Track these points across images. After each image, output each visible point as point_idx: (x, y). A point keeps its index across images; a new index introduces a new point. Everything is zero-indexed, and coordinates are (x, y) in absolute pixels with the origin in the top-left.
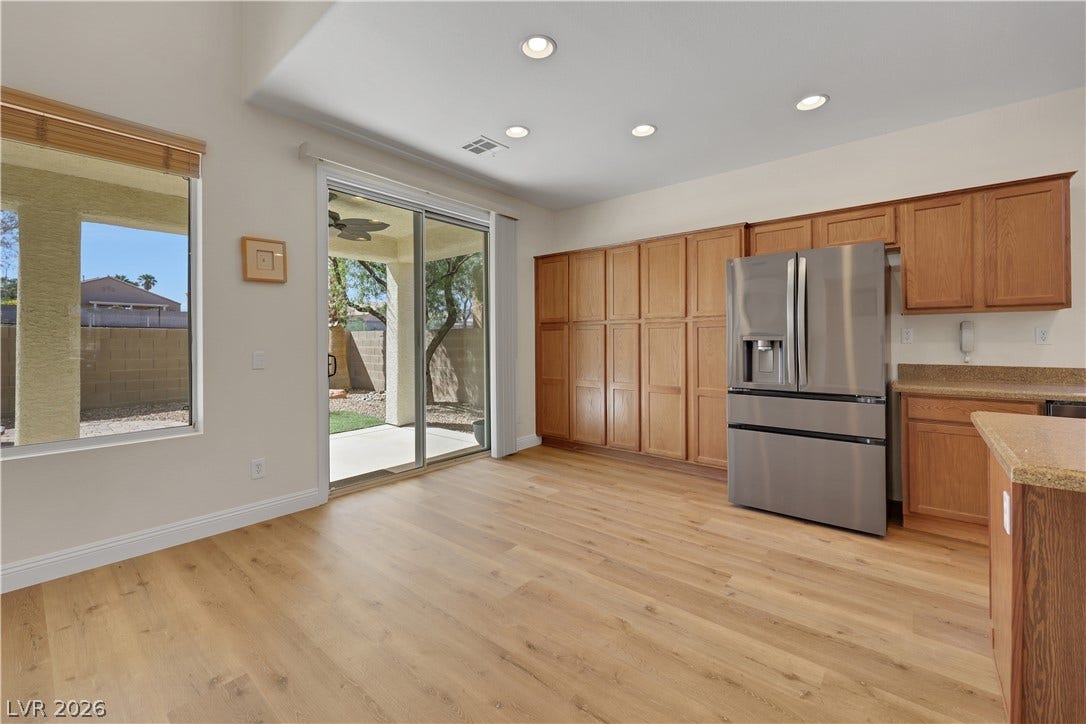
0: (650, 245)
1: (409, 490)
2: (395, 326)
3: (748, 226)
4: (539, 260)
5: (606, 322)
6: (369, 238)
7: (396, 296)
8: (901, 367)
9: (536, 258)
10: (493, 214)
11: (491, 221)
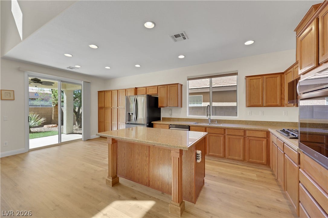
0: (119, 91)
1: (56, 148)
2: (66, 107)
3: (136, 88)
4: (99, 92)
5: (112, 108)
6: (52, 85)
7: (66, 99)
8: (162, 118)
9: (98, 92)
10: (83, 81)
11: (82, 83)
